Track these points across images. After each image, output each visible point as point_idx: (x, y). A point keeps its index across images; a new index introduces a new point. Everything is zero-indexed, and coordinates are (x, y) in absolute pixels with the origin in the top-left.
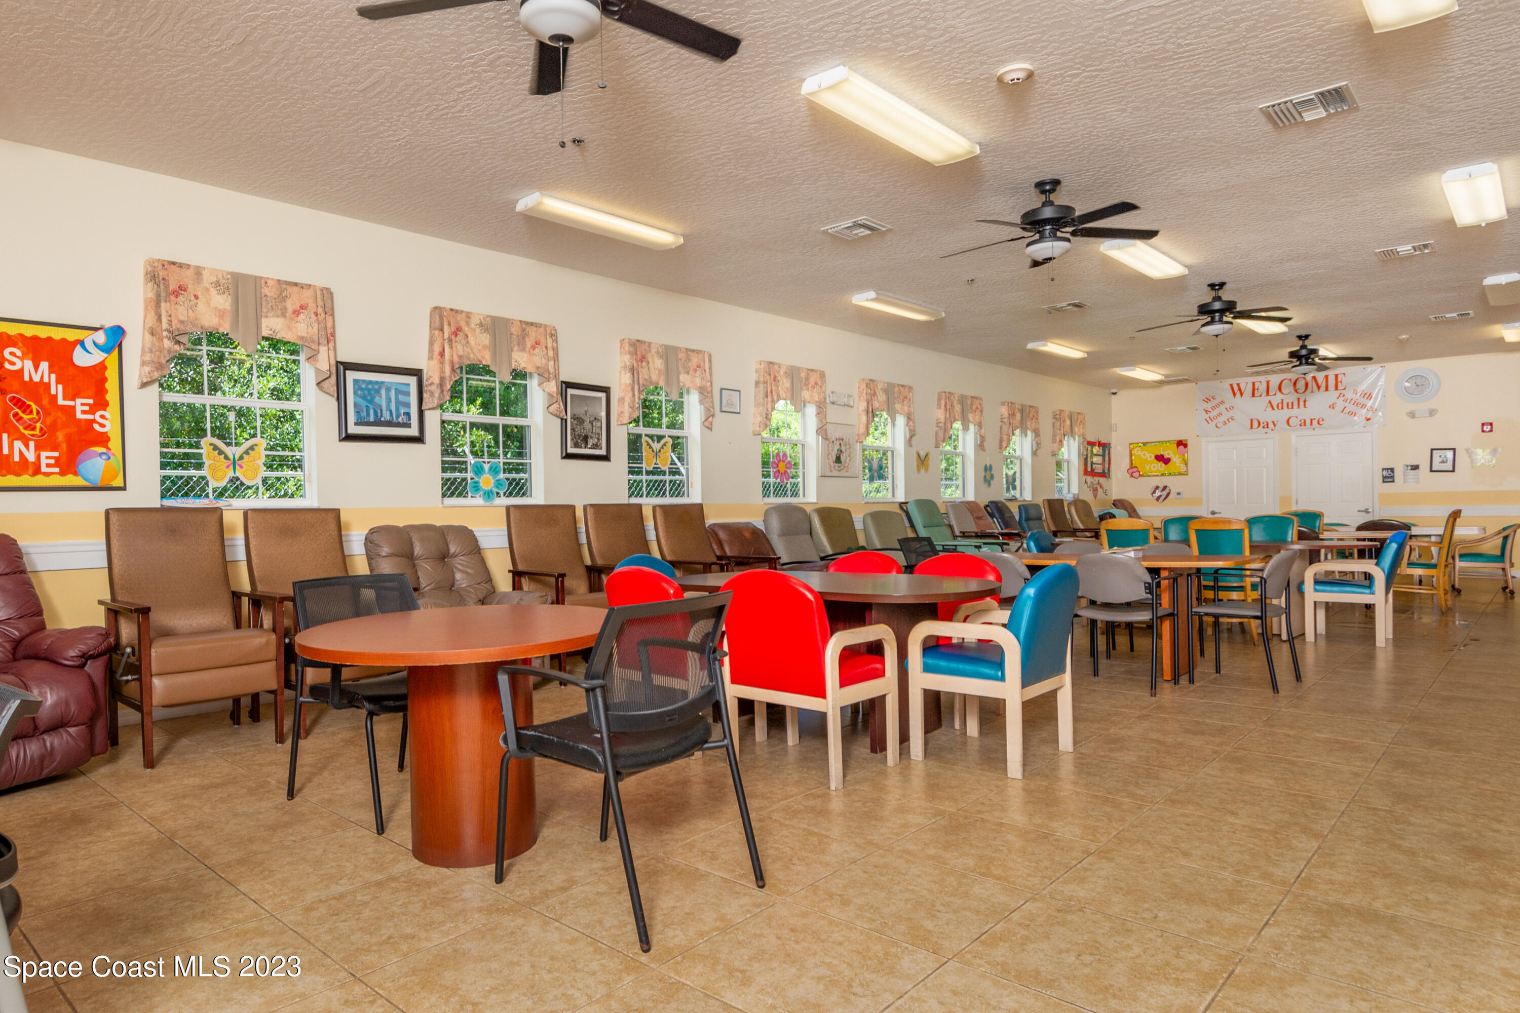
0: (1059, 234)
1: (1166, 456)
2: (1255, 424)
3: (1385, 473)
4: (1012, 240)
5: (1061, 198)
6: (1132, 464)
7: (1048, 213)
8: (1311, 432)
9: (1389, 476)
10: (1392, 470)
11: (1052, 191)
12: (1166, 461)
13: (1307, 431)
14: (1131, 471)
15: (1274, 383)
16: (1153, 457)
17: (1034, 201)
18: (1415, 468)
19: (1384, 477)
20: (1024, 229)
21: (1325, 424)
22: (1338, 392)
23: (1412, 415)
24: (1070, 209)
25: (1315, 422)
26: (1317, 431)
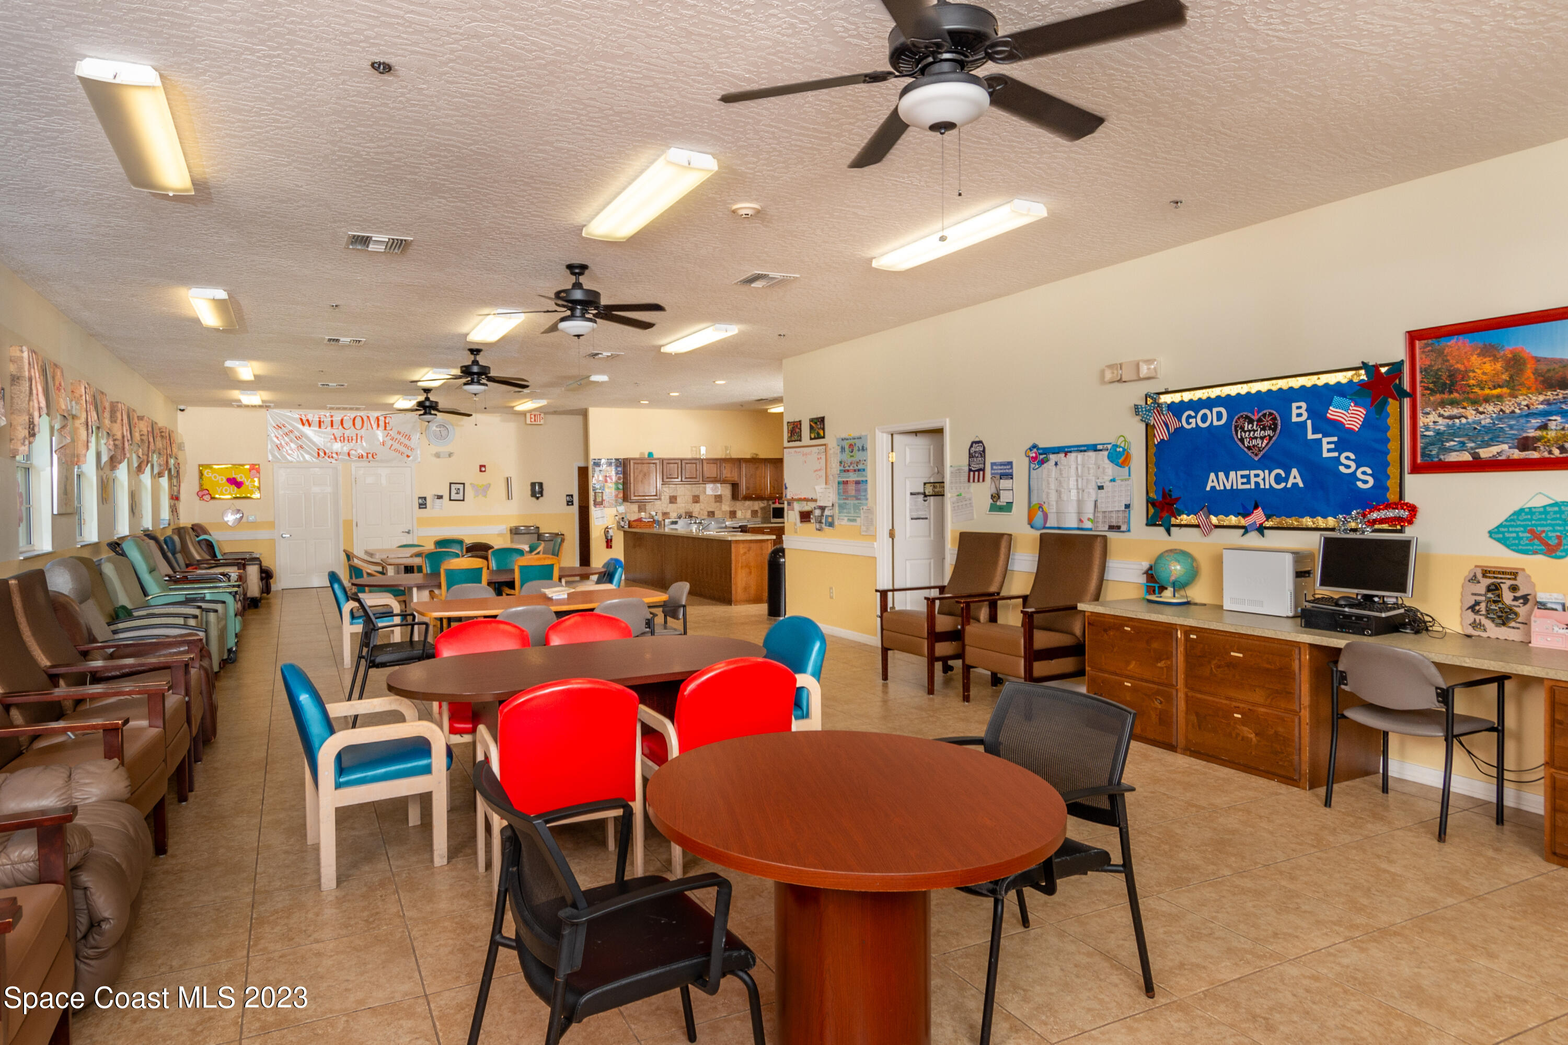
0: (587, 316)
1: (239, 480)
2: (322, 454)
3: (420, 501)
4: (548, 311)
5: (587, 282)
6: (201, 485)
7: (578, 295)
8: (366, 464)
9: (423, 505)
10: (425, 498)
11: (581, 274)
12: (239, 485)
13: (364, 463)
14: (200, 494)
15: (337, 419)
16: (225, 480)
17: (567, 281)
18: (440, 497)
19: (420, 504)
20: (557, 305)
21: (378, 458)
22: (386, 432)
23: (438, 455)
24: (596, 294)
25: (370, 456)
26: (372, 464)
